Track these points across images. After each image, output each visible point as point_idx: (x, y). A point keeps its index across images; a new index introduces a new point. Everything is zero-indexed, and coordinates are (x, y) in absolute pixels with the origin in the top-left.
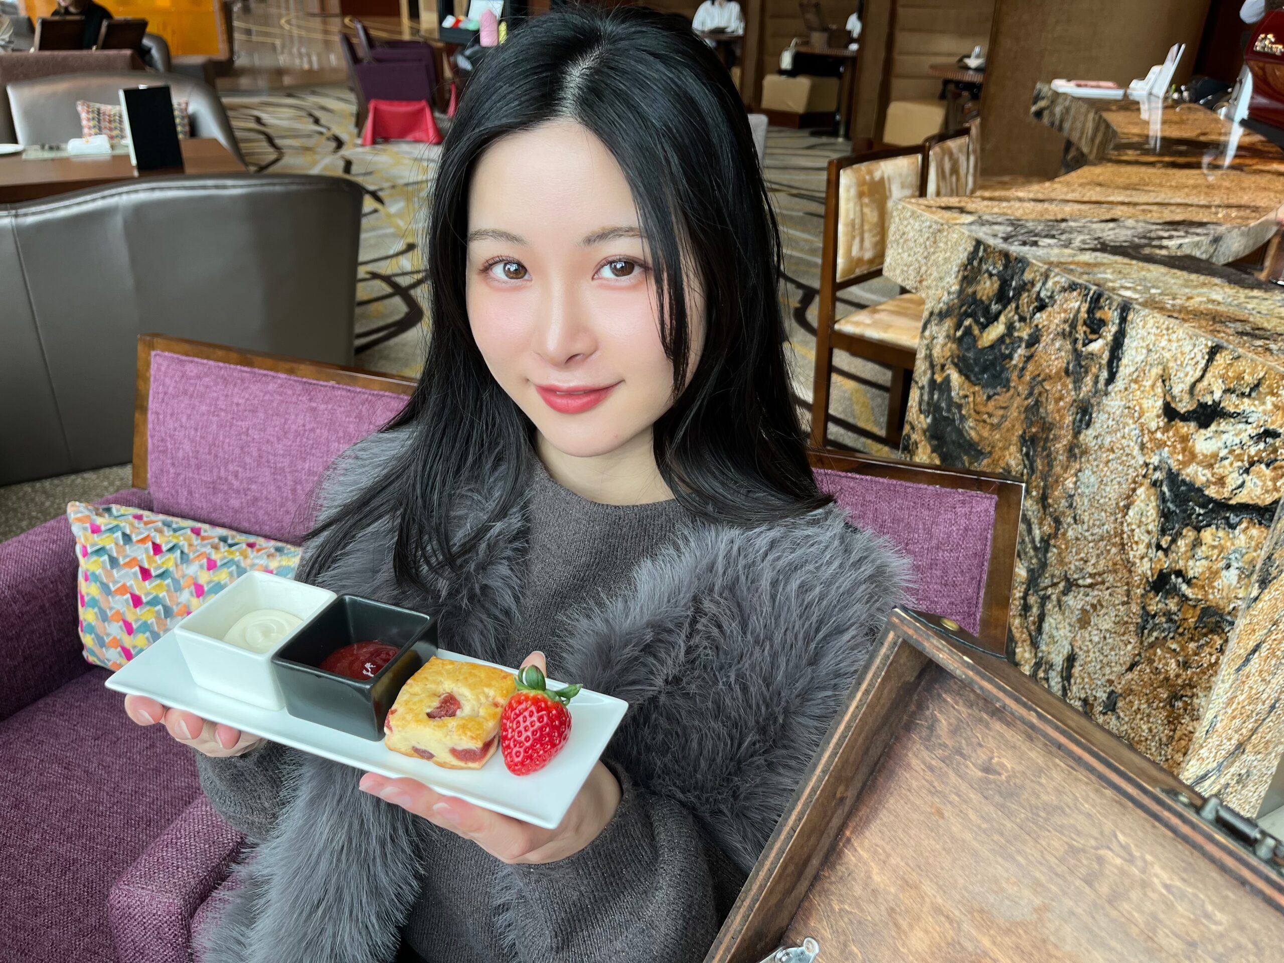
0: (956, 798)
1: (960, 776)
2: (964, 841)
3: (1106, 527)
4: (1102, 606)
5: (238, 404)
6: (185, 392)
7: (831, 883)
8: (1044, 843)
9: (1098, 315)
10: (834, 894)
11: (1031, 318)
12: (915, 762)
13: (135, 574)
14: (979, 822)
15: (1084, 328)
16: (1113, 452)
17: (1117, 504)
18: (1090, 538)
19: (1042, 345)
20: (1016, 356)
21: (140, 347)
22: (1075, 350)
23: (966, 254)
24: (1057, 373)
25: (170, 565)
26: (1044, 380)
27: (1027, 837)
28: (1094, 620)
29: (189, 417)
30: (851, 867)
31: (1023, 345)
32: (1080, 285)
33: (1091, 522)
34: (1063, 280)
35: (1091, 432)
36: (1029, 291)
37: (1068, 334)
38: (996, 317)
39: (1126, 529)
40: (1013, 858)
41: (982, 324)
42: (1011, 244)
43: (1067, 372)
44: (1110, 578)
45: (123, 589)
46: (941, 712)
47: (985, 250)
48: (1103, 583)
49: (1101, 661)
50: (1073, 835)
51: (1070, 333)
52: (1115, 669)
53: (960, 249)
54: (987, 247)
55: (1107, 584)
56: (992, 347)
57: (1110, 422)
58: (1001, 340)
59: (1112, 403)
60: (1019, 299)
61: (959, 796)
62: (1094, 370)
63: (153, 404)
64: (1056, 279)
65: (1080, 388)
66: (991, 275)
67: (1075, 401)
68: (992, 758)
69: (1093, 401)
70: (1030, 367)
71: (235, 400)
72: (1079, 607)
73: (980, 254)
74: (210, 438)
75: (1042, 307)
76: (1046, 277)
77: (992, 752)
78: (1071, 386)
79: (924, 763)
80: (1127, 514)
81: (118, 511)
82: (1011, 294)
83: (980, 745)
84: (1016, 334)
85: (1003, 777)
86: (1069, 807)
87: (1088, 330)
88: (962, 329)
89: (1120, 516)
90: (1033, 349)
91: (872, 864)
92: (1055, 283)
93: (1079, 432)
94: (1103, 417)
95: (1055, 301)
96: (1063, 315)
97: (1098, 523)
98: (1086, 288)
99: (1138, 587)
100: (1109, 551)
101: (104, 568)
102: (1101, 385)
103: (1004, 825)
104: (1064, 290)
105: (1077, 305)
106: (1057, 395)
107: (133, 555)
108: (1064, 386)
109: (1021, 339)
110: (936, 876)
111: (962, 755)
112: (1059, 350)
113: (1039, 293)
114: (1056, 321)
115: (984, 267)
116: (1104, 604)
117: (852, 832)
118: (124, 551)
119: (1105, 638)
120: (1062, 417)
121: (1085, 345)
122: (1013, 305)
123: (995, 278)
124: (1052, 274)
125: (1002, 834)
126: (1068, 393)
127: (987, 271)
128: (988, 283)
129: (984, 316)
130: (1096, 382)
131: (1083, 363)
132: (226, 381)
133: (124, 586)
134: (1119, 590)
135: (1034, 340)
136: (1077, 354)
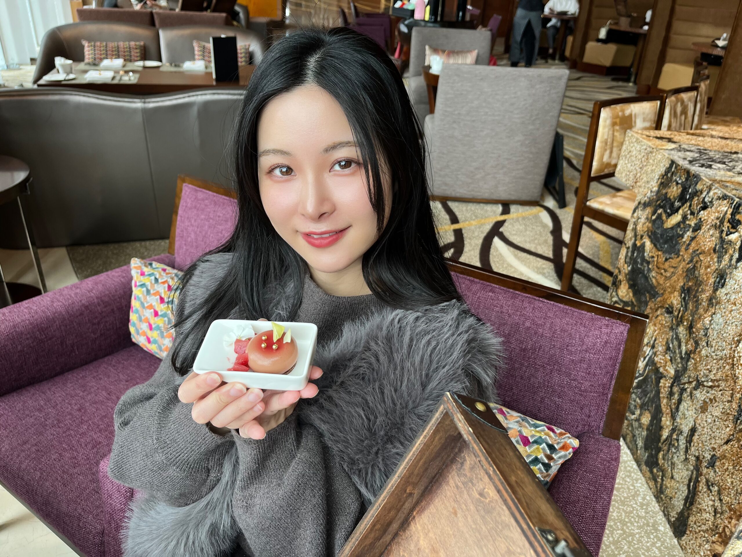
0: (465, 507)
1: (469, 495)
2: (463, 532)
3: (725, 352)
4: (716, 401)
5: (219, 217)
6: (195, 207)
7: (402, 539)
8: (497, 544)
9: (737, 217)
10: (402, 546)
11: (698, 213)
12: (451, 482)
13: (157, 299)
14: (472, 523)
15: (728, 224)
16: (735, 305)
17: (733, 338)
18: (715, 357)
19: (701, 232)
20: (686, 236)
21: (179, 181)
22: (721, 237)
23: (664, 169)
24: (709, 250)
25: (174, 297)
26: (700, 254)
27: (490, 538)
28: (710, 409)
29: (195, 220)
30: (412, 533)
31: (691, 230)
32: (729, 197)
33: (717, 347)
34: (720, 192)
35: (723, 291)
36: (698, 196)
37: (718, 227)
38: (677, 211)
39: (736, 355)
40: (482, 548)
41: (668, 213)
42: (693, 165)
43: (714, 250)
44: (723, 384)
45: (151, 307)
46: (468, 456)
47: (676, 167)
48: (718, 386)
49: (710, 435)
50: (511, 543)
51: (720, 226)
52: (718, 441)
53: (662, 165)
54: (677, 165)
55: (721, 388)
56: (672, 228)
57: (736, 286)
58: (678, 225)
59: (739, 274)
60: (692, 201)
61: (466, 506)
62: (731, 252)
63: (180, 212)
64: (715, 191)
65: (721, 262)
66: (677, 183)
67: (717, 269)
68: (484, 489)
69: (727, 271)
70: (693, 244)
71: (218, 214)
72: (703, 399)
73: (673, 170)
74: (204, 233)
75: (705, 208)
76: (710, 189)
77: (486, 485)
78: (716, 260)
79: (455, 483)
80: (738, 346)
81: (156, 265)
82: (688, 197)
83: (481, 480)
84: (687, 222)
85: (487, 501)
86: (512, 526)
87: (730, 226)
88: (656, 215)
89: (734, 346)
90: (696, 233)
91: (421, 534)
92: (715, 193)
93: (717, 290)
94: (732, 282)
95: (713, 205)
96: (716, 214)
97: (720, 348)
98: (732, 199)
99: (738, 393)
100: (725, 367)
101: (143, 294)
102: (734, 262)
103: (482, 528)
104: (719, 198)
105: (726, 209)
106: (707, 264)
107: (158, 289)
108: (712, 259)
109: (690, 226)
110: (446, 549)
111: (472, 483)
112: (712, 236)
113: (704, 198)
114: (712, 218)
115: (674, 178)
116: (717, 400)
117: (417, 513)
118: (154, 287)
119: (715, 421)
120: (708, 278)
121: (727, 235)
122: (688, 204)
123: (680, 186)
124: (714, 188)
125: (480, 534)
126: (714, 263)
127: (676, 180)
128: (675, 188)
129: (670, 209)
130: (731, 260)
131: (725, 246)
132: (215, 204)
133: (151, 305)
134: (727, 393)
135: (698, 228)
136: (722, 240)
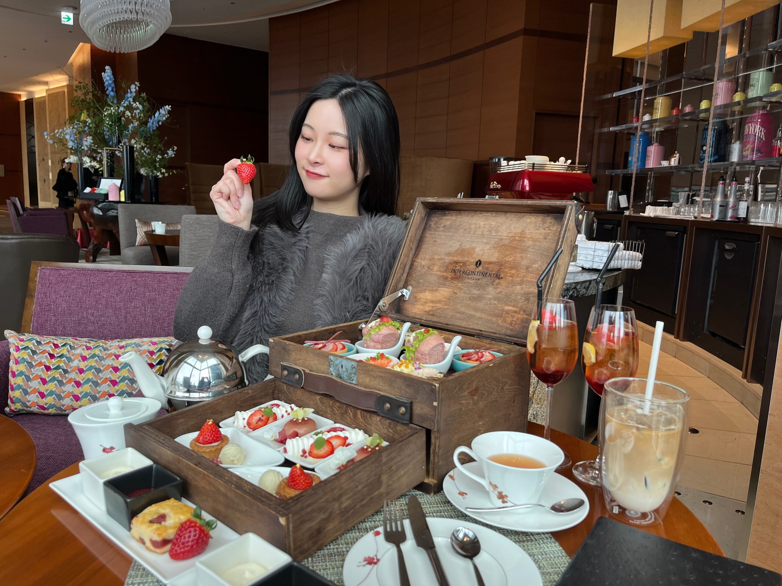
13: (46, 356)
21: (33, 266)
25: (65, 352)
101: (29, 355)
107: (44, 349)
118: (39, 348)
133: (41, 362)
